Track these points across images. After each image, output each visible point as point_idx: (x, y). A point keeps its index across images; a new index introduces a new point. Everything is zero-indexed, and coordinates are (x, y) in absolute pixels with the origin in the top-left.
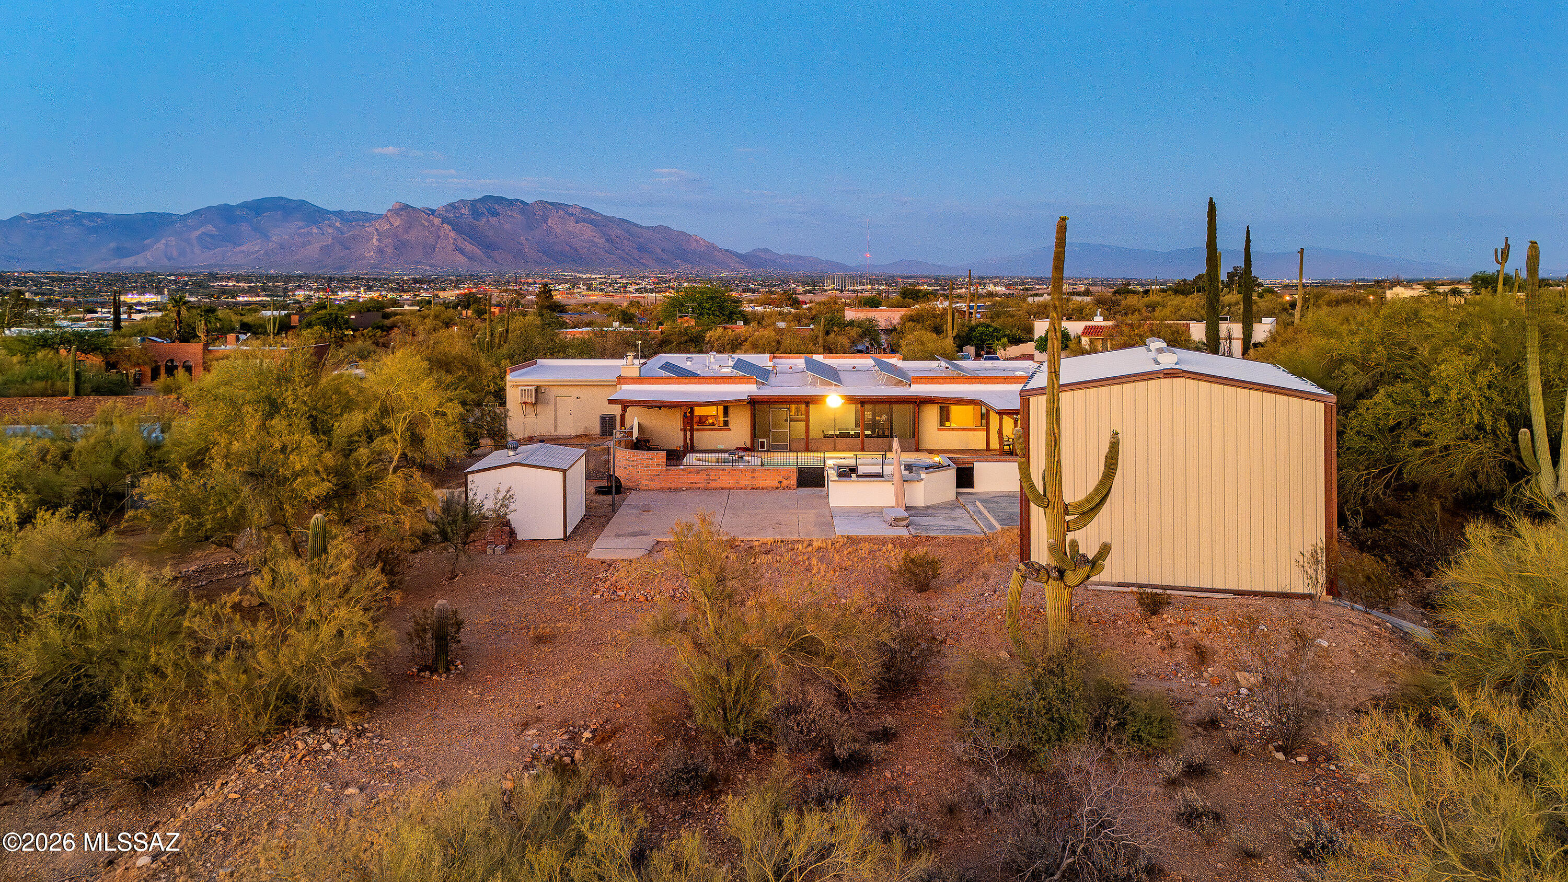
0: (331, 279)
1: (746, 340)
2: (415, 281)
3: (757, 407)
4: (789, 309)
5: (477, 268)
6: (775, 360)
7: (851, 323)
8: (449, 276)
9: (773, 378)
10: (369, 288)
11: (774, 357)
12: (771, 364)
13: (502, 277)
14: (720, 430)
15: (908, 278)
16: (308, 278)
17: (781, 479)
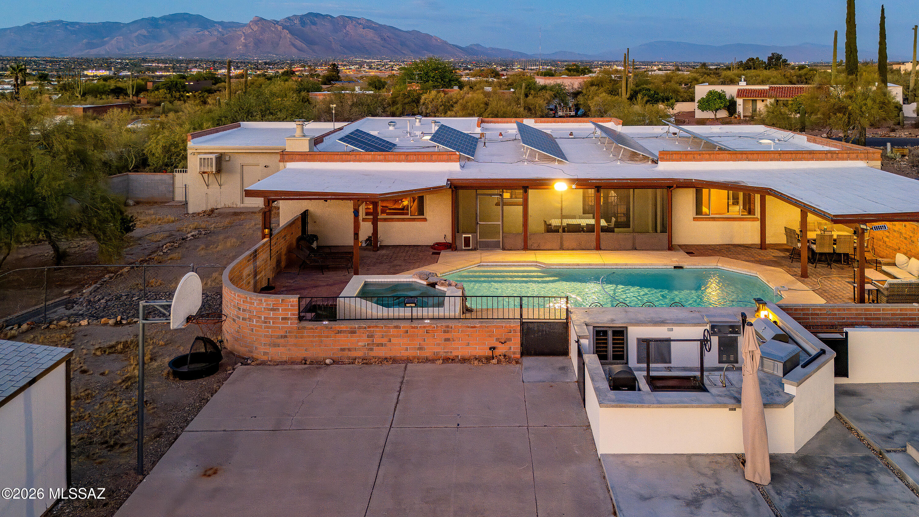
0: (214, 62)
1: (456, 103)
2: (266, 63)
3: (461, 192)
4: (493, 79)
5: (304, 56)
6: (484, 125)
7: (544, 88)
8: (287, 60)
9: (481, 150)
10: (238, 68)
11: (482, 122)
12: (478, 130)
13: (319, 61)
14: (413, 220)
15: (564, 61)
16: (201, 61)
17: (494, 343)
